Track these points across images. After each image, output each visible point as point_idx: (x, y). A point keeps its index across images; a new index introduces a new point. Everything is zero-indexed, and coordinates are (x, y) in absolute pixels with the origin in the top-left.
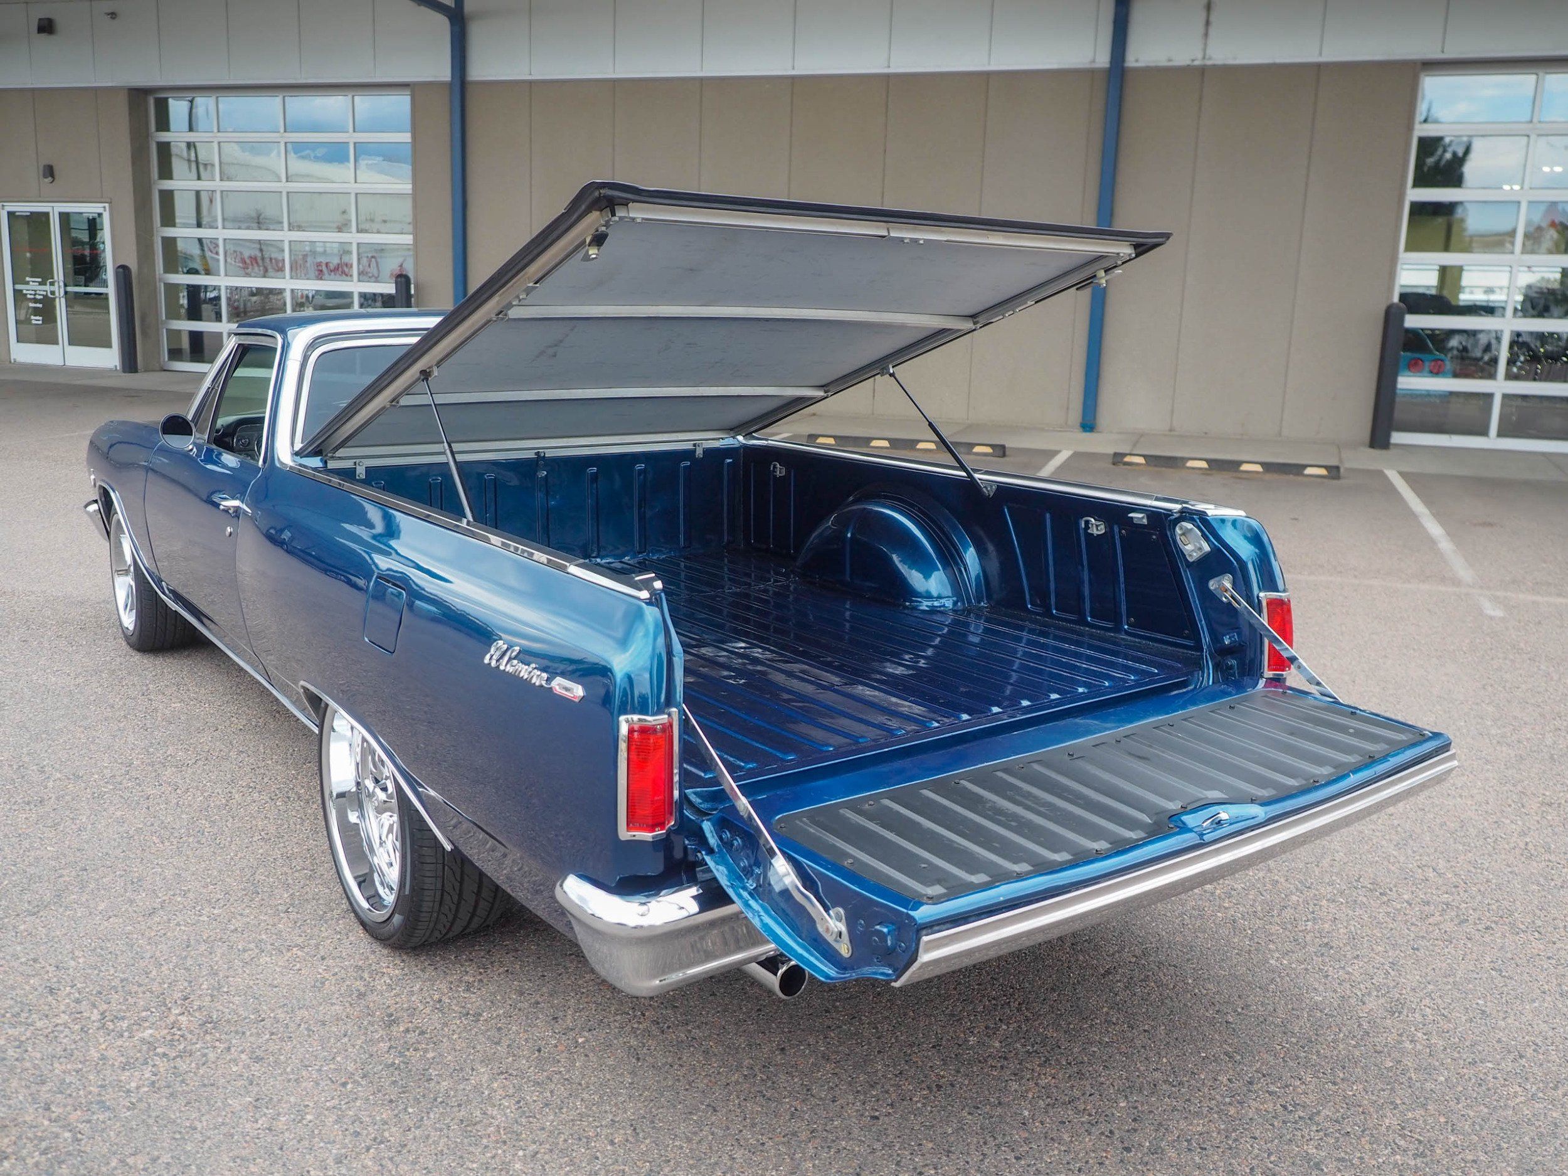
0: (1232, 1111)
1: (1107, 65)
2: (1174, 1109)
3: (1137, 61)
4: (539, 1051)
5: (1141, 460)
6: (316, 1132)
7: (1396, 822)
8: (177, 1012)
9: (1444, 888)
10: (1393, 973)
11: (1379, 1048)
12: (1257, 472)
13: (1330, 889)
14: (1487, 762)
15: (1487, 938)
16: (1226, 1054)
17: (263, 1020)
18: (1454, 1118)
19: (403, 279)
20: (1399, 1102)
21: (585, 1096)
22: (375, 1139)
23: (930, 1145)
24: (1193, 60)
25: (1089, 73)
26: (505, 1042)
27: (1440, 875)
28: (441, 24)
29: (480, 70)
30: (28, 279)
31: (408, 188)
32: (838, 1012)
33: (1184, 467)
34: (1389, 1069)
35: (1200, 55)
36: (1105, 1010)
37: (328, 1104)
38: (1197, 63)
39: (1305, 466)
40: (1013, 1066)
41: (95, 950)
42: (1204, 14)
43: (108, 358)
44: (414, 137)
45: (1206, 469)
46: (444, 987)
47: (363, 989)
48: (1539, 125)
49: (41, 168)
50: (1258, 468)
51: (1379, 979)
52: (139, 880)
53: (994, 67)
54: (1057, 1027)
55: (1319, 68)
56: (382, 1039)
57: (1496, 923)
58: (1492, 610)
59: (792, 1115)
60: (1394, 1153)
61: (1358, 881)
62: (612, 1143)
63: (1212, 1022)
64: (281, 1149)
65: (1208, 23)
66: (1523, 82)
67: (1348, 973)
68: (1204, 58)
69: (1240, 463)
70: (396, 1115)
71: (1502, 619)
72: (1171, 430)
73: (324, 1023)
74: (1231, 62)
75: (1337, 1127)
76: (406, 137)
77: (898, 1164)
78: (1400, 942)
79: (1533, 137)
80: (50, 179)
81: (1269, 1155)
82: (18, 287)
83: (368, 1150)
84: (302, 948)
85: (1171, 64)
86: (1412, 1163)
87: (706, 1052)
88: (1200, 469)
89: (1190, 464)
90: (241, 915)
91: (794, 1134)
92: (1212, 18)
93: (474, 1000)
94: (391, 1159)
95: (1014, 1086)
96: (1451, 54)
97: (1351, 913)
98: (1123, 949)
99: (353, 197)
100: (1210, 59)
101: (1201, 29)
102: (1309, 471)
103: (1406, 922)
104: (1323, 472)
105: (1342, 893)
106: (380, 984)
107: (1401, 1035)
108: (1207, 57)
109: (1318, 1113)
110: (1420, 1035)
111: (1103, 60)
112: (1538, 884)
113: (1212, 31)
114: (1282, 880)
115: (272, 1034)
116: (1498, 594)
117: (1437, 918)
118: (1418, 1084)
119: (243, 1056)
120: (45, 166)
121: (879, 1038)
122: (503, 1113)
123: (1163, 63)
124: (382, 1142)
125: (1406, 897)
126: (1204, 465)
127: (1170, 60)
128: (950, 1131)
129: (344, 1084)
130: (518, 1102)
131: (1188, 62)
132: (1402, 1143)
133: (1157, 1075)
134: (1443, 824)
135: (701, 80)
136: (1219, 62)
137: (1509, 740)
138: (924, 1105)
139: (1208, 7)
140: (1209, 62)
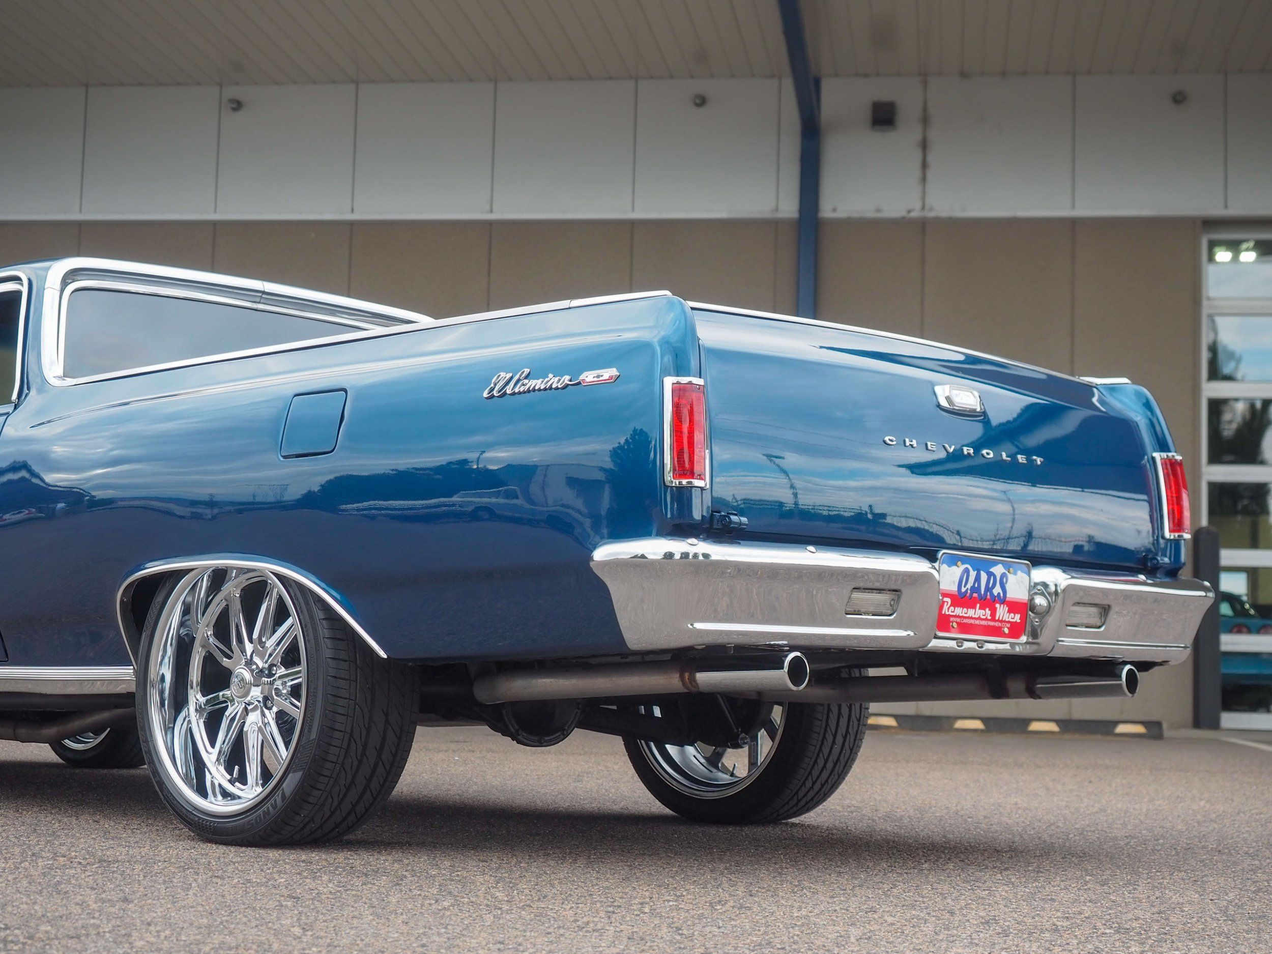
1: (796, 214)
3: (835, 210)
5: (891, 722)
12: (1052, 733)
24: (909, 212)
25: (772, 225)
33: (951, 729)
35: (918, 206)
38: (913, 215)
39: (1116, 723)
42: (918, 154)
45: (982, 731)
50: (1052, 727)
53: (639, 214)
55: (1074, 224)
65: (924, 166)
68: (923, 208)
69: (1027, 722)
74: (959, 214)
85: (880, 215)
88: (975, 731)
89: (959, 724)
92: (930, 159)
96: (1235, 210)
100: (931, 209)
101: (918, 173)
102: (1121, 729)
104: (1140, 729)
108: (927, 207)
111: (789, 208)
113: (930, 174)
123: (870, 214)
126: (978, 725)
127: (878, 210)
131: (902, 214)
136: (944, 214)
139: (924, 145)
140: (931, 215)
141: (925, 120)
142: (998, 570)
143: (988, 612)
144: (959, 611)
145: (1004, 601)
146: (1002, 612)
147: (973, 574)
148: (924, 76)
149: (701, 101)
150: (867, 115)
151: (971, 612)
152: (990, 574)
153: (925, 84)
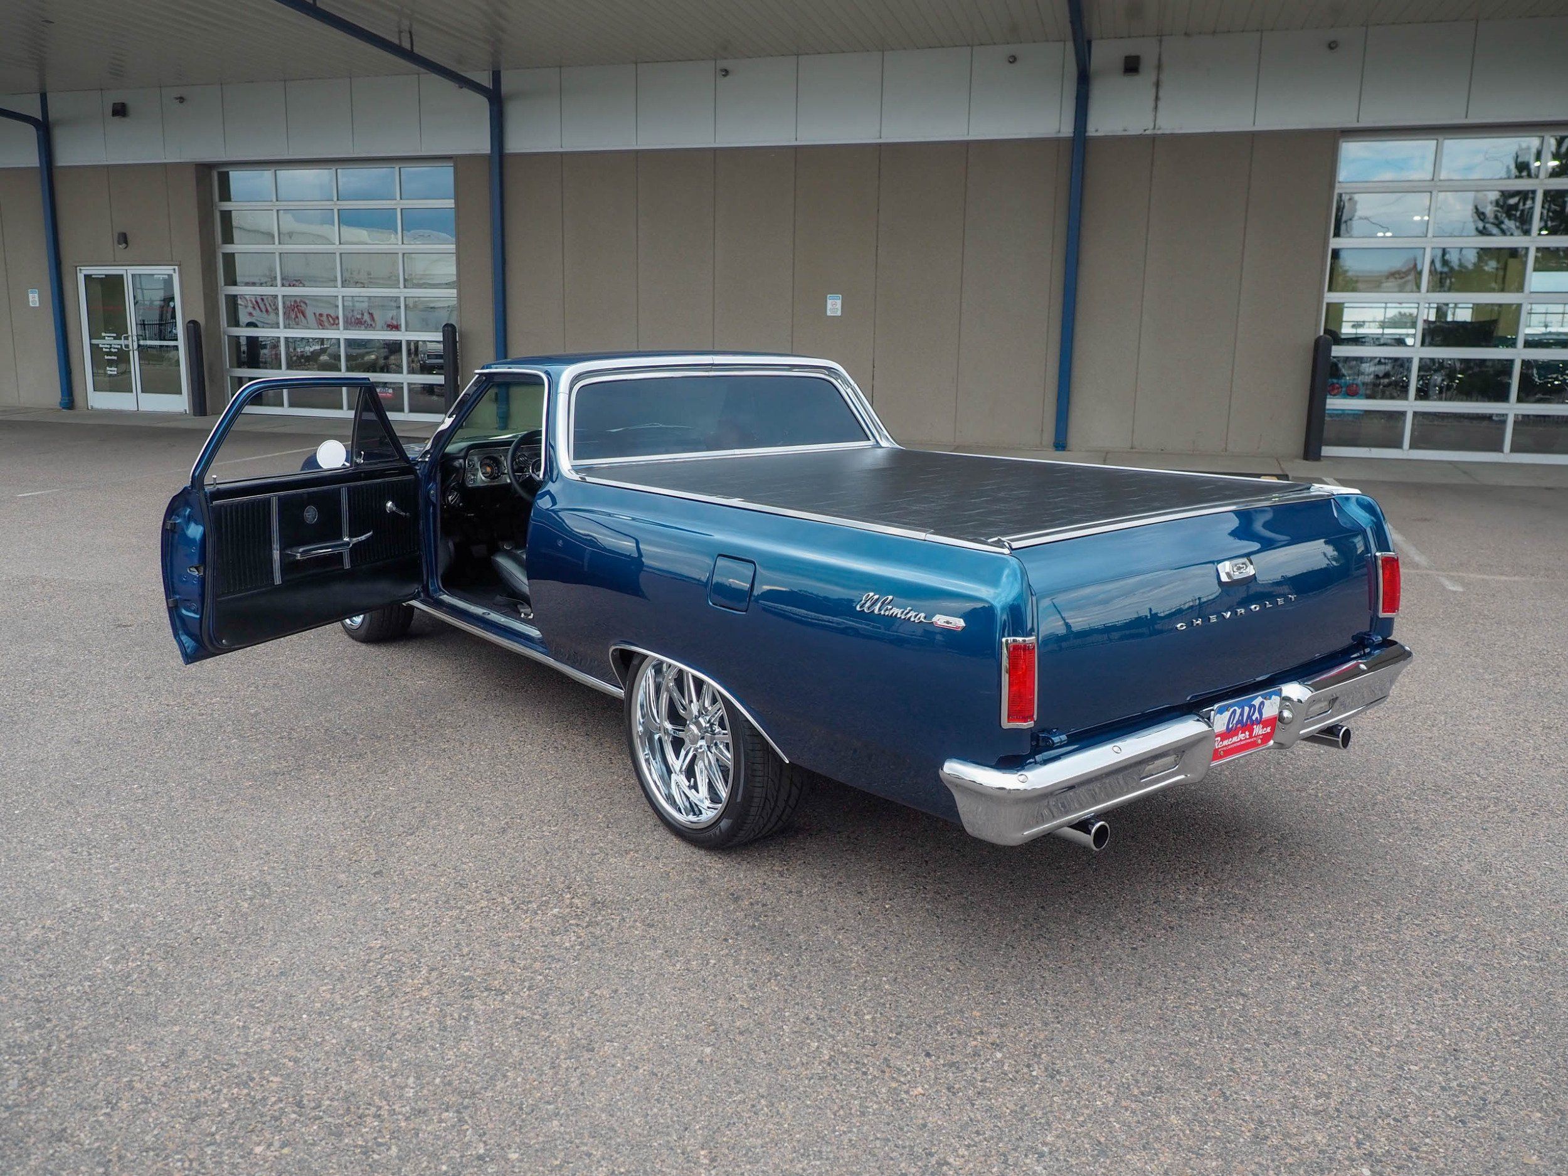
0: (1393, 937)
1: (1072, 135)
2: (1351, 937)
3: (1097, 131)
4: (860, 914)
6: (724, 970)
7: (1436, 743)
8: (568, 896)
9: (1490, 788)
10: (1474, 846)
11: (1483, 894)
13: (1404, 791)
14: (1490, 699)
15: (1536, 821)
16: (1373, 901)
17: (637, 900)
18: (1556, 936)
19: (450, 329)
20: (1512, 927)
21: (913, 942)
22: (771, 973)
23: (1183, 964)
24: (1145, 130)
25: (1057, 141)
26: (831, 909)
27: (1484, 779)
28: (482, 104)
29: (518, 143)
30: (103, 334)
31: (452, 247)
32: (1071, 882)
34: (1497, 907)
35: (1152, 126)
36: (1271, 875)
37: (722, 953)
38: (1147, 132)
40: (1220, 913)
41: (476, 857)
42: (1154, 90)
43: (178, 403)
44: (456, 203)
46: (761, 874)
47: (701, 878)
48: (1438, 184)
49: (116, 236)
51: (1465, 850)
52: (478, 809)
53: (972, 137)
54: (1241, 888)
55: (1253, 136)
56: (735, 910)
57: (1539, 810)
58: (1451, 587)
59: (1072, 948)
60: (1521, 959)
61: (1423, 784)
62: (948, 970)
63: (1353, 881)
64: (704, 981)
65: (1157, 98)
66: (1425, 147)
67: (1441, 846)
68: (1154, 128)
70: (778, 958)
71: (1463, 593)
72: (1132, 448)
73: (685, 901)
74: (1178, 131)
75: (1474, 944)
76: (450, 203)
77: (1165, 976)
78: (1471, 824)
79: (1434, 193)
80: (124, 245)
81: (1432, 964)
82: (94, 342)
83: (769, 980)
84: (637, 852)
85: (1126, 134)
86: (1537, 965)
87: (986, 911)
90: (574, 830)
91: (1080, 960)
92: (1161, 94)
93: (792, 882)
94: (791, 985)
95: (1227, 926)
96: (1366, 122)
97: (1427, 807)
98: (1266, 834)
99: (400, 256)
100: (1160, 129)
101: (1152, 104)
103: (1471, 811)
105: (1414, 793)
106: (711, 873)
107: (1497, 885)
108: (1157, 127)
109: (1457, 936)
110: (1510, 885)
111: (1067, 130)
112: (1561, 784)
113: (1160, 104)
114: (1365, 785)
115: (650, 909)
116: (1452, 574)
117: (1492, 808)
118: (1522, 916)
119: (637, 924)
120: (119, 234)
121: (1111, 898)
122: (857, 955)
123: (1119, 132)
124: (776, 976)
125: (1464, 794)
127: (1125, 130)
128: (1193, 955)
129: (726, 940)
130: (863, 947)
131: (1140, 132)
132: (1525, 953)
133: (1329, 916)
134: (1473, 744)
135: (715, 150)
136: (1167, 132)
137: (1501, 683)
138: (1166, 939)
139: (1157, 85)
140: (1159, 132)
141: (1159, 67)
142: (1257, 702)
143: (1247, 733)
144: (1226, 743)
145: (1259, 722)
146: (1258, 730)
147: (1239, 711)
148: (1160, 36)
149: (1013, 59)
150: (1120, 65)
151: (1235, 739)
152: (1252, 706)
153: (1161, 41)
